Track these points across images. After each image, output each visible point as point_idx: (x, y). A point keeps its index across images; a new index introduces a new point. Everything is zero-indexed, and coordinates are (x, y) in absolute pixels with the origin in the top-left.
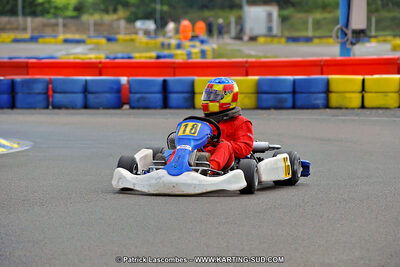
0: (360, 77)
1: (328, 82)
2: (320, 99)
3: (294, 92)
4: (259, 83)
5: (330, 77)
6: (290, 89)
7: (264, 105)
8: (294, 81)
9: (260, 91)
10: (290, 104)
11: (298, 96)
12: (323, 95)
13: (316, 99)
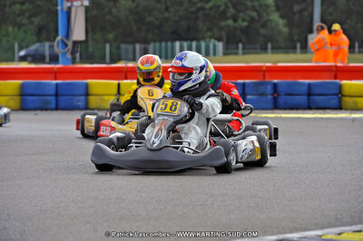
0: (116, 82)
1: (87, 86)
2: (80, 101)
3: (57, 95)
4: (22, 86)
5: (89, 81)
6: (53, 92)
7: (30, 106)
8: (57, 84)
9: (23, 93)
10: (54, 106)
11: (60, 98)
12: (83, 98)
13: (78, 101)
